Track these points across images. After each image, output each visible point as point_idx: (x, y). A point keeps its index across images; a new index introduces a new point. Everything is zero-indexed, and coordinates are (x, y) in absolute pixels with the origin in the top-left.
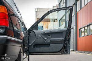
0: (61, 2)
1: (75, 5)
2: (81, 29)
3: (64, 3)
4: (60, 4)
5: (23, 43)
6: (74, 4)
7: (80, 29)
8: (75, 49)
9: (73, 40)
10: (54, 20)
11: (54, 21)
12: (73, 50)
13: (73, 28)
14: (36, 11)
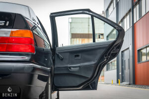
0: (109, 7)
1: (131, 13)
2: (141, 49)
3: (114, 9)
4: (107, 10)
5: (51, 71)
6: (130, 11)
7: (139, 51)
8: (132, 82)
9: (129, 68)
10: (99, 36)
11: (99, 38)
12: (128, 83)
13: (128, 48)
14: (70, 21)
